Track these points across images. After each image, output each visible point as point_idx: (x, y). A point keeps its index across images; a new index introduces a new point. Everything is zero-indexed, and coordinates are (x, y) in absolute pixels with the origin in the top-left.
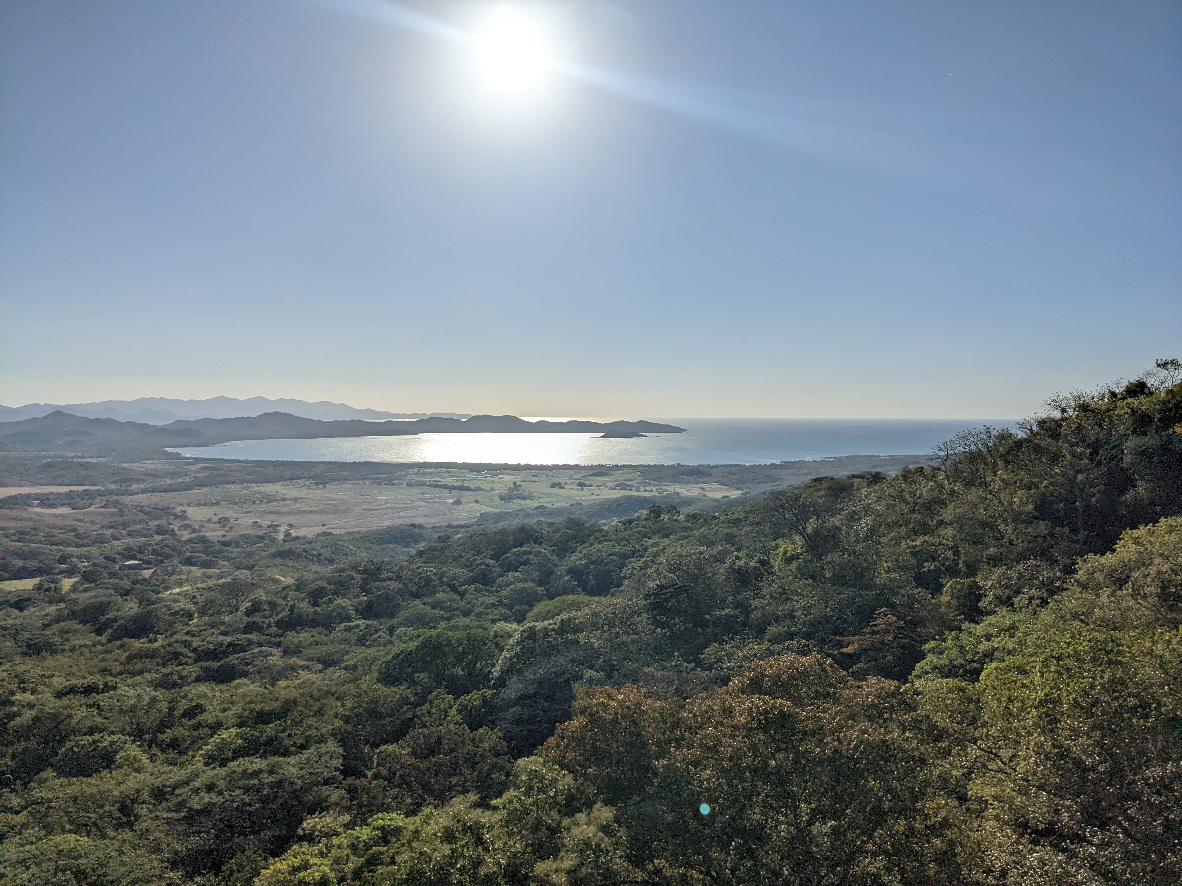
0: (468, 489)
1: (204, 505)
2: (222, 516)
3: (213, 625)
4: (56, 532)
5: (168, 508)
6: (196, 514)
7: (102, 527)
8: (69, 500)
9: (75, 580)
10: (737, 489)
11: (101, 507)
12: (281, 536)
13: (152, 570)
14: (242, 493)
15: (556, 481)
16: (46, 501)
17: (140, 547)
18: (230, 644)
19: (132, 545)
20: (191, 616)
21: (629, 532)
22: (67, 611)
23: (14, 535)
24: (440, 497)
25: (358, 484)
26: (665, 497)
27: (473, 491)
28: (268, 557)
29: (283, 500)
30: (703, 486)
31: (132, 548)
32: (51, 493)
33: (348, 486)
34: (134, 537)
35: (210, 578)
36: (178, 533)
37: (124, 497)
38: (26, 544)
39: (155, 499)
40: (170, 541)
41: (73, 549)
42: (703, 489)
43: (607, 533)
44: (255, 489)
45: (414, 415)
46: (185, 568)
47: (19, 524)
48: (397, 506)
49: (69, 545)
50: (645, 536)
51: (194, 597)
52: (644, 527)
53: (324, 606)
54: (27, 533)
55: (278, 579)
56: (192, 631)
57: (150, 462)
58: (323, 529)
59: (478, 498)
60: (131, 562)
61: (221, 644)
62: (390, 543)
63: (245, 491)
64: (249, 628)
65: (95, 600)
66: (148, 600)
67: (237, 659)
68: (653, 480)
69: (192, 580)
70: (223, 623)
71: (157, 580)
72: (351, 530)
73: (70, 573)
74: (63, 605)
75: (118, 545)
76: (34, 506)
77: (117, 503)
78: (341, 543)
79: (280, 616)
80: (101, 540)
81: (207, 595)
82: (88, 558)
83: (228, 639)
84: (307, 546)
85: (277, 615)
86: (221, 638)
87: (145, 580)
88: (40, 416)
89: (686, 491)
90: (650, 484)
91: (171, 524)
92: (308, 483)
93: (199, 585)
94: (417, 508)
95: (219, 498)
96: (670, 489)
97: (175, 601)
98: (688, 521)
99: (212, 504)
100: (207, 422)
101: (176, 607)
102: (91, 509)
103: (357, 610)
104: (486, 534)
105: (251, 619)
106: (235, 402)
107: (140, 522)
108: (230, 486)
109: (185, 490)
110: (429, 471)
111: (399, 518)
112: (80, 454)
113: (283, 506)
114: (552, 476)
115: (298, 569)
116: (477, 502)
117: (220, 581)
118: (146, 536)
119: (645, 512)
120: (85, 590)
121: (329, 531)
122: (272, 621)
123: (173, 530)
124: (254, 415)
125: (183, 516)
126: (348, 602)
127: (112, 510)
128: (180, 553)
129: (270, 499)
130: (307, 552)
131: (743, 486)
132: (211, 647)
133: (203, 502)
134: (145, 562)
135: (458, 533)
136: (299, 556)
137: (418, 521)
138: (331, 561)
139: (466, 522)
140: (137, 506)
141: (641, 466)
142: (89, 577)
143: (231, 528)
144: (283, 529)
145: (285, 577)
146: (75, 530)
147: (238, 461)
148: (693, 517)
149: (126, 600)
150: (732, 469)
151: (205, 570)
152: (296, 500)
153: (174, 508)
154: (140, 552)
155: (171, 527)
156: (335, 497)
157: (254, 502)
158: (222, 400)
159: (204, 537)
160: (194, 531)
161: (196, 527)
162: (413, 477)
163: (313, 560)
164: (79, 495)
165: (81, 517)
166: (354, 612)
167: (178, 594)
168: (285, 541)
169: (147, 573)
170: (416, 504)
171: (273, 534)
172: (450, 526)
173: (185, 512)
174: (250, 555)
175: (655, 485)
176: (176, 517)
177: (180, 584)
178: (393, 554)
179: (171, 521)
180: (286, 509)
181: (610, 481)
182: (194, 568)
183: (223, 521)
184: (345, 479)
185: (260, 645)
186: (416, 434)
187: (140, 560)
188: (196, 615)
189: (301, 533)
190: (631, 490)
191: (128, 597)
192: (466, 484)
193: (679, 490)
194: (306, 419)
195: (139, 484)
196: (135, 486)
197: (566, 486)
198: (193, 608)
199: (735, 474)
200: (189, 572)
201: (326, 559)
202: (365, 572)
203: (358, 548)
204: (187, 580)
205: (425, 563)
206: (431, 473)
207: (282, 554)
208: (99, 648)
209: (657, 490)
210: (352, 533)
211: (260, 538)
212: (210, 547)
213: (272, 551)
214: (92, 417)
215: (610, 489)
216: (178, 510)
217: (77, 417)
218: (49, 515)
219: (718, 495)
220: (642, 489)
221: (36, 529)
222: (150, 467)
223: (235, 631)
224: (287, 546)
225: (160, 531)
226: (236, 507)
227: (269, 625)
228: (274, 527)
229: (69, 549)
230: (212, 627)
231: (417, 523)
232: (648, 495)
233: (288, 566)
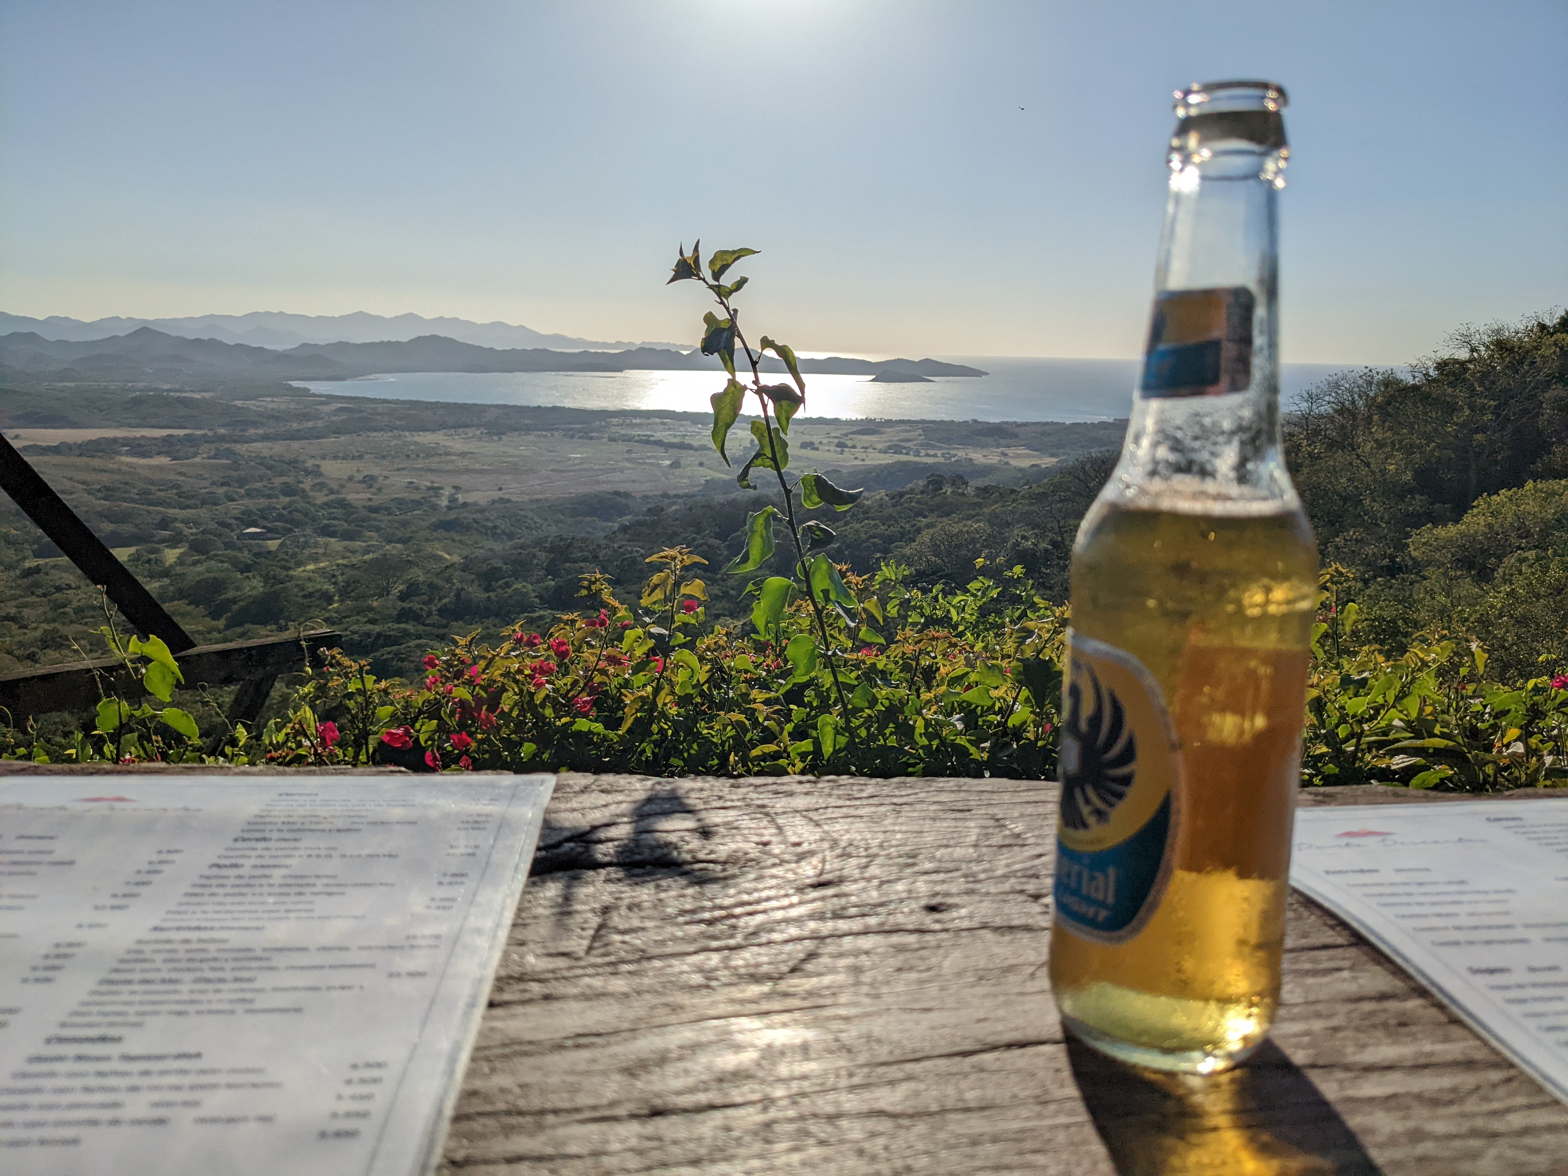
0: (689, 447)
1: (343, 458)
2: (366, 473)
3: (359, 611)
4: (153, 488)
5: (296, 461)
6: (333, 469)
7: (213, 483)
8: (167, 446)
9: (181, 550)
10: (1052, 455)
11: (209, 458)
12: (444, 503)
13: (279, 541)
14: (392, 444)
15: (808, 439)
16: (139, 448)
17: (261, 510)
18: (379, 635)
19: (252, 507)
20: (329, 599)
21: (899, 508)
22: (172, 588)
23: (99, 490)
24: (652, 457)
25: (545, 436)
26: (952, 464)
27: (696, 450)
28: (428, 528)
29: (447, 454)
30: (1006, 450)
31: (252, 512)
32: (143, 437)
33: (531, 438)
34: (252, 498)
35: (353, 552)
36: (311, 494)
37: (238, 446)
38: (118, 503)
39: (278, 448)
40: (301, 505)
41: (176, 511)
42: (1004, 454)
43: (870, 508)
44: (409, 439)
45: (618, 344)
46: (321, 540)
47: (104, 478)
48: (596, 467)
49: (169, 505)
50: (919, 513)
51: (334, 576)
52: (919, 502)
53: (499, 590)
54: (114, 490)
55: (440, 556)
56: (332, 617)
57: (269, 399)
58: (500, 494)
59: (704, 460)
60: (252, 530)
61: (368, 635)
62: (588, 515)
63: (395, 442)
64: (404, 616)
65: (207, 575)
66: (274, 578)
67: (389, 653)
68: (939, 441)
69: (330, 555)
70: (371, 609)
71: (286, 553)
72: (536, 497)
73: (173, 542)
74: (166, 581)
75: (235, 508)
76: (122, 455)
77: (230, 453)
78: (521, 513)
79: (444, 601)
80: (210, 501)
81: (349, 572)
82: (196, 524)
83: (377, 628)
84: (478, 516)
85: (440, 600)
86: (369, 627)
87: (269, 552)
88: (122, 334)
89: (978, 457)
90: (933, 447)
91: (300, 482)
92: (478, 432)
93: (340, 562)
94: (622, 470)
95: (362, 450)
96: (960, 454)
97: (310, 579)
98: (977, 496)
99: (353, 458)
100: (342, 347)
101: (310, 587)
102: (198, 459)
103: (540, 597)
104: (709, 507)
105: (406, 605)
106: (379, 320)
107: (261, 478)
108: (375, 434)
109: (318, 438)
110: (638, 421)
111: (598, 482)
112: (177, 387)
113: (446, 462)
114: (803, 433)
115: (468, 545)
116: (701, 464)
117: (366, 557)
118: (269, 496)
119: (921, 483)
120: (195, 563)
121: (507, 497)
122: (434, 608)
123: (303, 490)
124: (404, 339)
125: (316, 472)
126: (530, 587)
127: (225, 461)
128: (314, 519)
129: (429, 452)
130: (478, 523)
131: (1061, 451)
132: (356, 637)
133: (341, 455)
134: (270, 530)
135: (674, 503)
136: (468, 528)
137: (622, 488)
138: (511, 536)
139: (686, 491)
140: (256, 457)
141: (923, 422)
142: (199, 547)
143: (380, 490)
144: (447, 492)
145: (449, 554)
146: (177, 486)
147: (386, 401)
148: (985, 491)
149: (247, 577)
150: (1047, 428)
151: (347, 543)
152: (463, 455)
153: (304, 462)
154: (264, 518)
155: (301, 486)
156: (516, 452)
157: (408, 456)
158: (361, 317)
159: (343, 500)
160: (332, 492)
161: (335, 486)
162: (617, 429)
163: (486, 534)
164: (180, 439)
165: (183, 470)
166: (537, 600)
167: (313, 571)
168: (449, 508)
169: (273, 545)
170: (621, 464)
171: (434, 499)
172: (665, 495)
173: (318, 466)
174: (405, 524)
175: (940, 448)
176: (308, 473)
177: (315, 559)
178: (590, 530)
179: (301, 478)
180: (450, 467)
181: (878, 442)
182: (333, 540)
183: (369, 481)
184: (527, 429)
185: (419, 637)
186: (621, 371)
187: (263, 528)
188: (336, 598)
189: (471, 498)
190: (907, 454)
191: (250, 574)
192: (687, 441)
193: (973, 456)
194: (473, 346)
195: (257, 428)
196: (252, 431)
197: (821, 447)
198: (331, 588)
199: (1050, 434)
200: (326, 545)
201: (504, 532)
202: (551, 550)
203: (546, 520)
204: (325, 554)
205: (629, 541)
206: (641, 425)
207: (446, 525)
208: (215, 635)
209: (943, 454)
210: (537, 501)
211: (417, 504)
212: (353, 513)
213: (433, 520)
214: (191, 336)
215: (880, 452)
216: (309, 464)
217: (169, 336)
218: (142, 466)
219: (1025, 463)
220: (923, 453)
221: (126, 484)
222: (271, 406)
223: (386, 619)
224: (452, 516)
225: (288, 490)
226: (385, 462)
227: (430, 614)
228: (435, 490)
229: (171, 511)
230: (358, 614)
231: (622, 490)
232: (930, 460)
233: (454, 541)
